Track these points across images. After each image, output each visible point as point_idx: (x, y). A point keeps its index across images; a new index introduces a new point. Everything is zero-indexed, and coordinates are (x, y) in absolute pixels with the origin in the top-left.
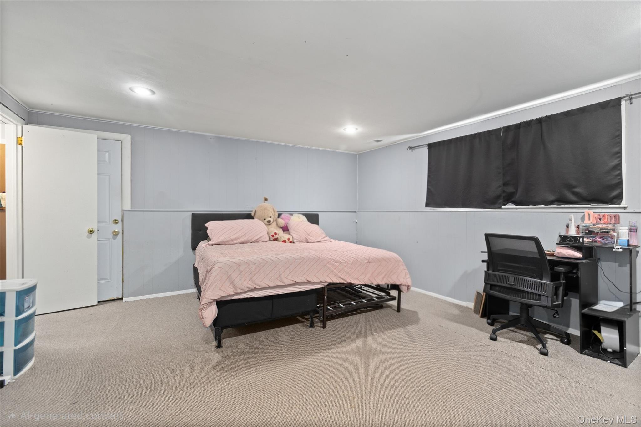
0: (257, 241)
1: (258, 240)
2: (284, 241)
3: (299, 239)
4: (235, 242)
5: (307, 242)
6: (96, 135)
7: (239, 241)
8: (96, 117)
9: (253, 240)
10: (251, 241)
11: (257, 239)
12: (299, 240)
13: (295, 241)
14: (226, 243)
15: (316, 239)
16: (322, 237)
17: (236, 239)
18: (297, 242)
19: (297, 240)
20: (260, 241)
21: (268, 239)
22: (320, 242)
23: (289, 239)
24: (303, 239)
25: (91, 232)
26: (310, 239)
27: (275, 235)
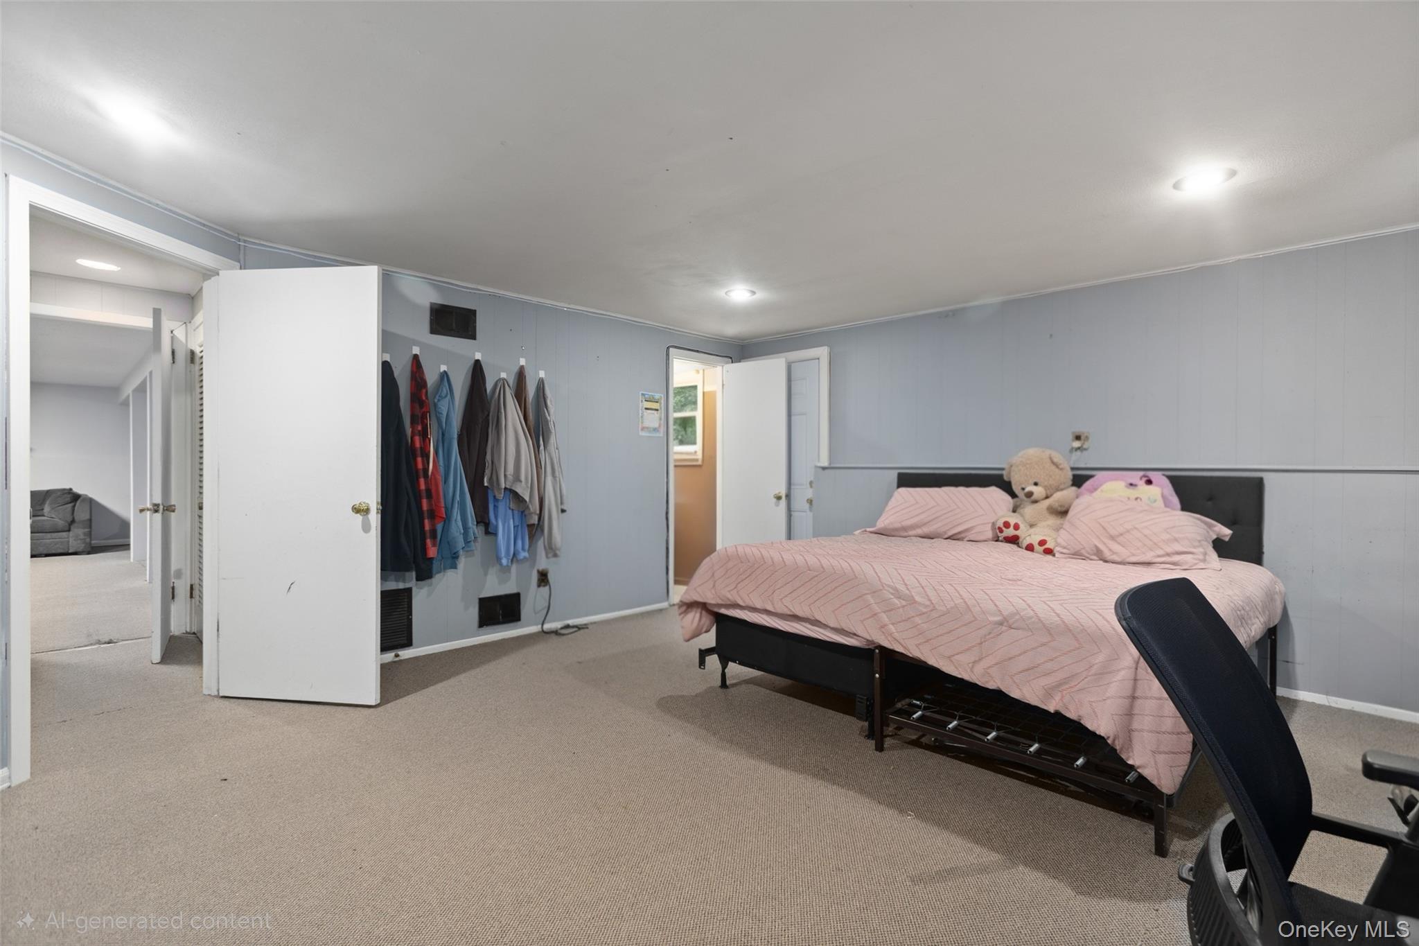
0: (959, 536)
1: (963, 535)
2: (1030, 548)
3: (1069, 547)
4: (911, 533)
5: (1101, 560)
6: (784, 359)
7: (919, 531)
8: (794, 331)
9: (950, 533)
10: (946, 536)
11: (960, 533)
12: (1068, 549)
13: (1057, 550)
14: (893, 534)
15: (1134, 555)
16: (1160, 552)
17: (913, 527)
18: (1062, 553)
19: (1065, 548)
20: (966, 537)
21: (990, 534)
22: (1149, 564)
23: (1042, 543)
24: (1084, 548)
25: (779, 498)
26: (1114, 553)
27: (1004, 529)
